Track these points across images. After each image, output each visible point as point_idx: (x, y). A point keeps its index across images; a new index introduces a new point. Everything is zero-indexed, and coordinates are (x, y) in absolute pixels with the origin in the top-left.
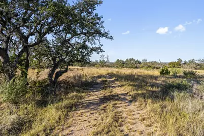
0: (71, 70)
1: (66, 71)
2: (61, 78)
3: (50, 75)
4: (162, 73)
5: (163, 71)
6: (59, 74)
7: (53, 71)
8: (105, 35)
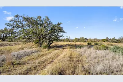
0: (53, 43)
1: (52, 43)
2: (50, 45)
3: (48, 44)
4: (88, 44)
5: (89, 43)
6: (50, 44)
7: (49, 43)
8: (64, 32)
